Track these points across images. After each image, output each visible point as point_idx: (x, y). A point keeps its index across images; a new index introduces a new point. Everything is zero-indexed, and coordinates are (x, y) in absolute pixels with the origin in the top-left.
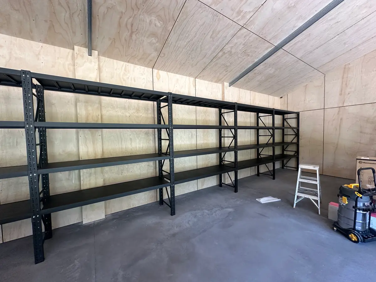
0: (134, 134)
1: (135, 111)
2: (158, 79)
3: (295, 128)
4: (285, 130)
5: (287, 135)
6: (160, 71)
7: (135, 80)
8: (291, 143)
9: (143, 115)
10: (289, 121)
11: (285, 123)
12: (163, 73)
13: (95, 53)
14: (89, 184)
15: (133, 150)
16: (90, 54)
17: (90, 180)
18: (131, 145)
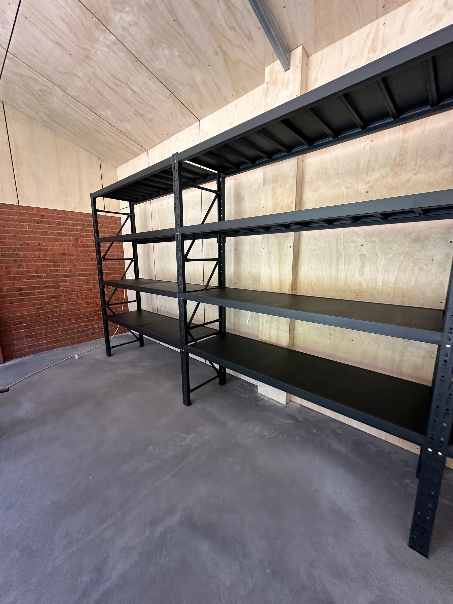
0: (374, 242)
1: (387, 170)
9: (415, 178)
13: (297, 53)
14: (269, 334)
15: (365, 285)
16: (287, 66)
17: (270, 327)
18: (362, 273)
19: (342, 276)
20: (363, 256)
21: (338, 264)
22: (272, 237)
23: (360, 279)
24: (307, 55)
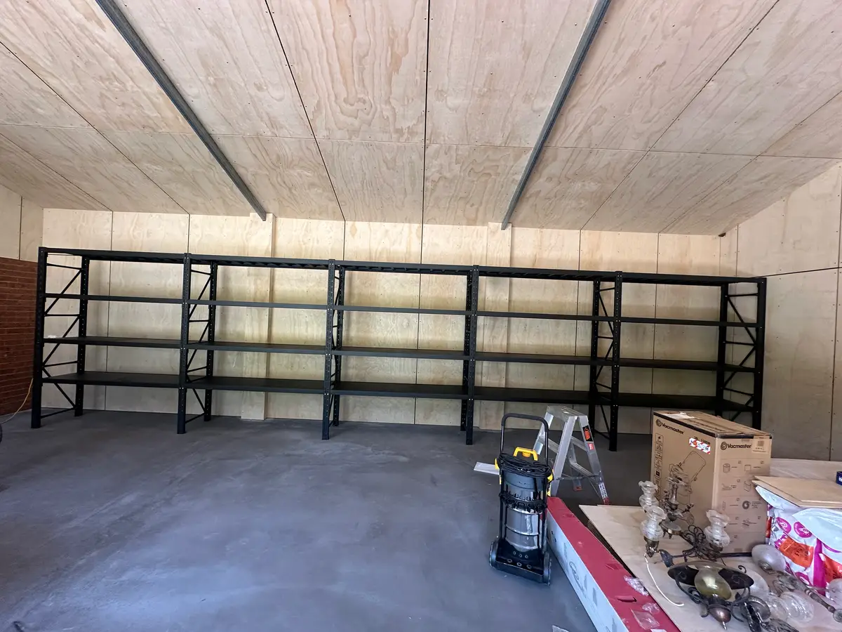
0: (312, 316)
2: (353, 235)
3: (751, 325)
4: (729, 329)
5: (733, 343)
6: (357, 223)
7: (318, 241)
8: (741, 369)
10: (738, 302)
11: (730, 309)
12: (361, 226)
13: (270, 216)
14: (251, 372)
15: (309, 337)
16: (264, 219)
17: (252, 368)
18: (307, 331)
19: (297, 332)
20: (307, 323)
21: (295, 325)
22: (254, 309)
23: (305, 334)
24: (275, 217)
